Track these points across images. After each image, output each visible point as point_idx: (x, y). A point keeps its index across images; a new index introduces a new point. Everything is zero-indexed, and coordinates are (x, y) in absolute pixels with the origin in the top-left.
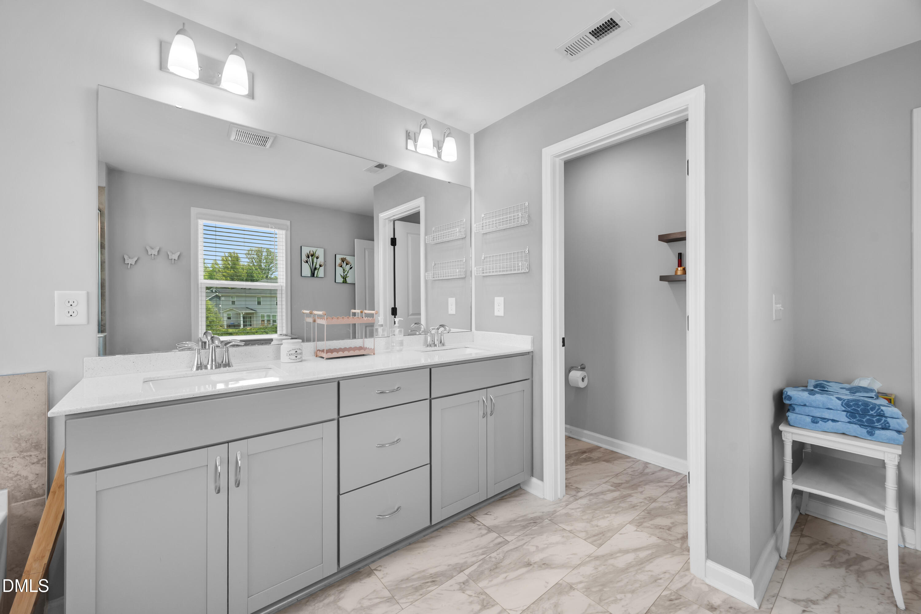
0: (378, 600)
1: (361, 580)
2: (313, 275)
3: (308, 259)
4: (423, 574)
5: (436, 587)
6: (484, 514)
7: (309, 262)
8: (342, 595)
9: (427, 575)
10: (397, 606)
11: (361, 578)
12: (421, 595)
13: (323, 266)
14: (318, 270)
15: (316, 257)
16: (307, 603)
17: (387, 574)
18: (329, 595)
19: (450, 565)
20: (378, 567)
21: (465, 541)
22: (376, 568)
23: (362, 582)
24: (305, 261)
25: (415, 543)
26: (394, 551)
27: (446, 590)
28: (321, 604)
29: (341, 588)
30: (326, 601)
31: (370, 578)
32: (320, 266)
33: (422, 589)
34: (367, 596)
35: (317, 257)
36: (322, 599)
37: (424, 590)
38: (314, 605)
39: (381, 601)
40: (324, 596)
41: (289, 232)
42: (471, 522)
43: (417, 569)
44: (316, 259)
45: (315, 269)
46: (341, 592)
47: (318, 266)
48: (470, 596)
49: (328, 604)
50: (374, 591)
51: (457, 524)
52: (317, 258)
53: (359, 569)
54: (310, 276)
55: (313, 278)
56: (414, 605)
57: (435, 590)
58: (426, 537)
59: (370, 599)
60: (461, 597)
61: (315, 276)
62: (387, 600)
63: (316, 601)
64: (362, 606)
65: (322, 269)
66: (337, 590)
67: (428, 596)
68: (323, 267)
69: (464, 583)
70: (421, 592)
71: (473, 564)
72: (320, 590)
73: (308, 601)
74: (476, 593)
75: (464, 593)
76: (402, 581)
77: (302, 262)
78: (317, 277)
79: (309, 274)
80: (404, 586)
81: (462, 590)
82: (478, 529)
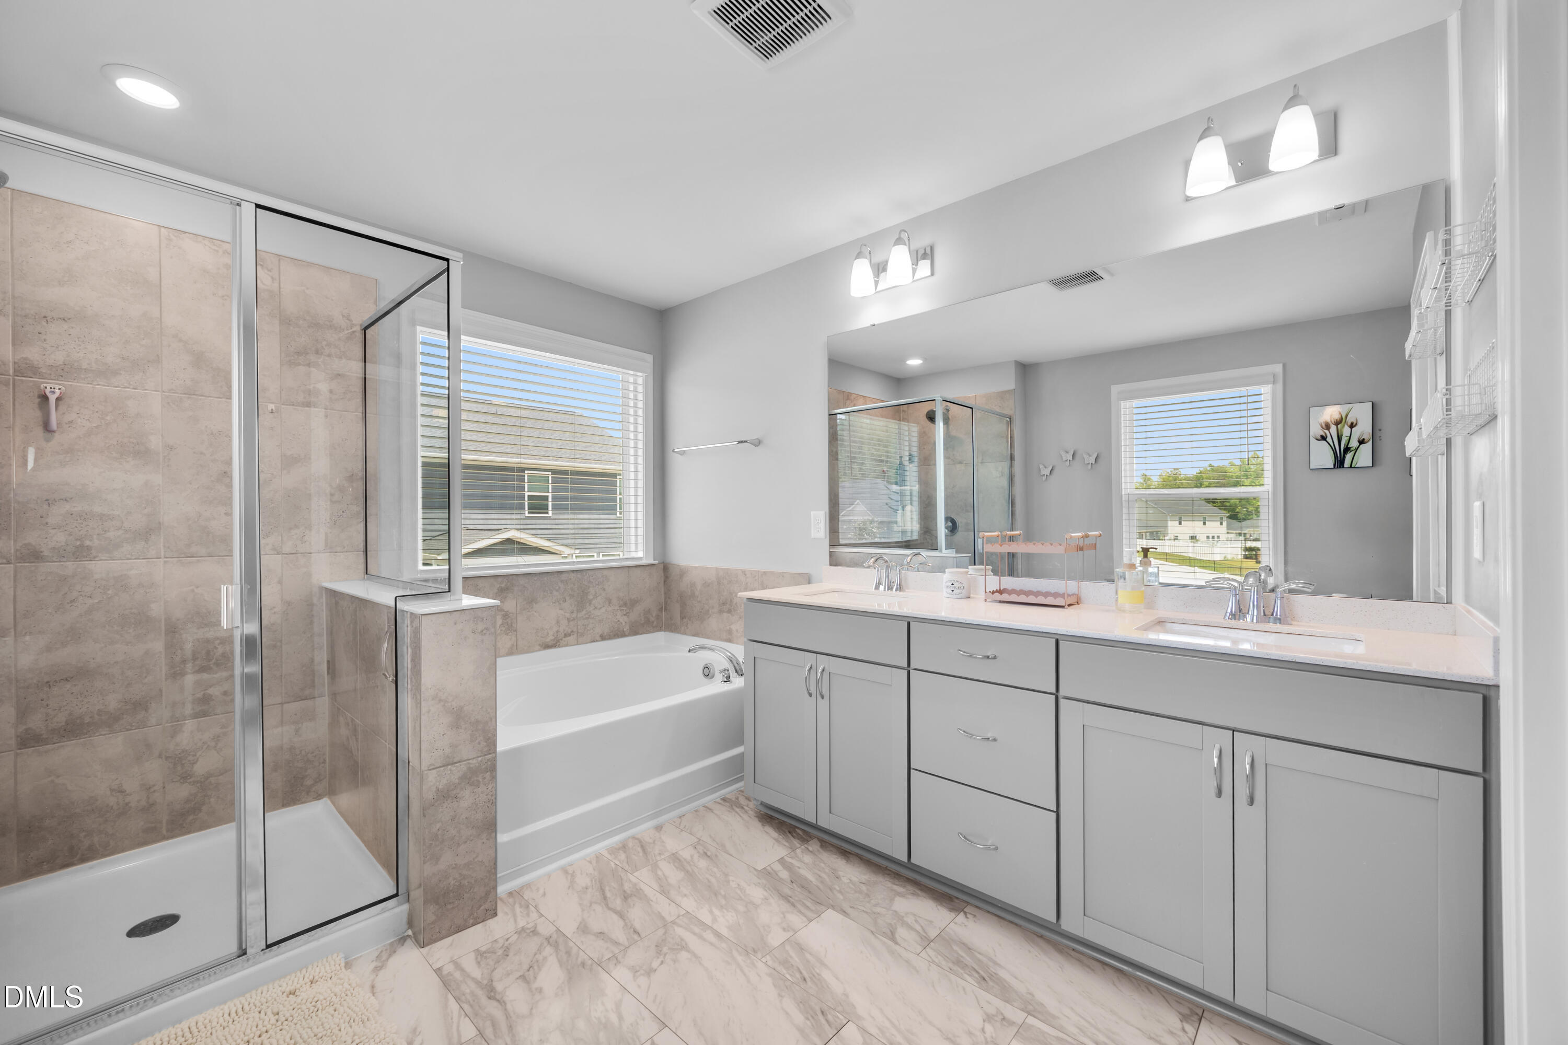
0: (918, 928)
1: (941, 904)
2: (1339, 463)
3: (1327, 432)
4: (991, 964)
5: (976, 984)
6: (1232, 1037)
7: (1329, 439)
8: (910, 896)
9: (991, 969)
10: (919, 949)
11: (944, 904)
12: (951, 969)
13: (1371, 442)
14: (1353, 452)
15: (1349, 424)
16: (886, 875)
17: (965, 926)
18: (904, 887)
19: (1033, 996)
20: (972, 914)
21: (1111, 1011)
22: (969, 913)
23: (939, 907)
24: (1319, 438)
25: (1048, 941)
26: (1011, 922)
27: (976, 997)
28: (889, 885)
29: (919, 892)
30: (895, 887)
31: (949, 912)
32: (1362, 442)
33: (962, 968)
34: (919, 917)
35: (1352, 423)
36: (897, 883)
37: (962, 972)
38: (886, 881)
39: (920, 931)
40: (901, 883)
41: (1280, 386)
42: (1178, 1014)
43: (995, 956)
44: (1350, 429)
45: (1347, 449)
46: (913, 894)
47: (1354, 443)
48: (983, 1030)
49: (892, 890)
50: (931, 922)
51: (1151, 993)
52: (1352, 426)
53: (957, 898)
54: (1333, 467)
55: (1340, 471)
56: (930, 965)
57: (970, 984)
58: (1073, 953)
59: (916, 921)
60: (975, 1019)
61: (1347, 464)
62: (924, 936)
63: (891, 880)
64: (903, 917)
65: (1366, 449)
66: (914, 891)
67: (953, 977)
68: (1370, 444)
69: (1004, 1019)
70: (955, 968)
71: (1061, 1029)
72: (906, 878)
73: (888, 875)
74: (992, 1038)
75: (984, 1021)
76: (964, 944)
77: (1311, 437)
78: (1351, 467)
79: (1330, 462)
80: (955, 948)
81: (988, 1018)
82: (1169, 1029)
